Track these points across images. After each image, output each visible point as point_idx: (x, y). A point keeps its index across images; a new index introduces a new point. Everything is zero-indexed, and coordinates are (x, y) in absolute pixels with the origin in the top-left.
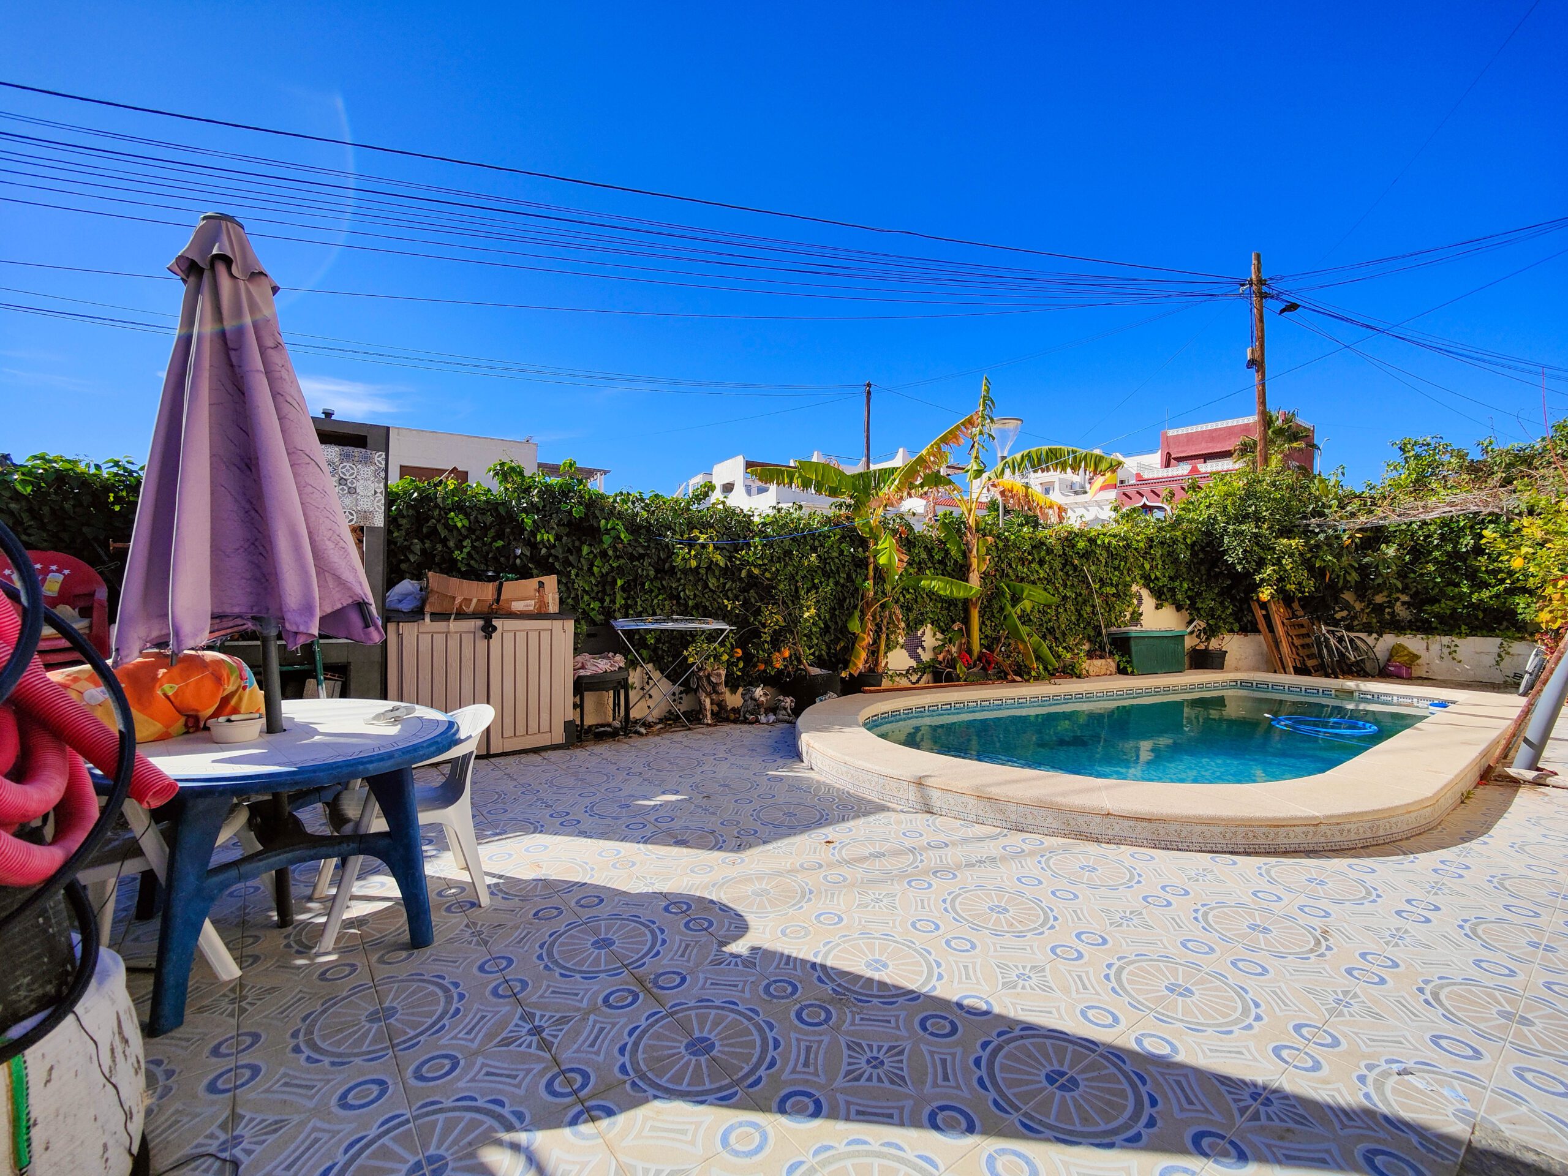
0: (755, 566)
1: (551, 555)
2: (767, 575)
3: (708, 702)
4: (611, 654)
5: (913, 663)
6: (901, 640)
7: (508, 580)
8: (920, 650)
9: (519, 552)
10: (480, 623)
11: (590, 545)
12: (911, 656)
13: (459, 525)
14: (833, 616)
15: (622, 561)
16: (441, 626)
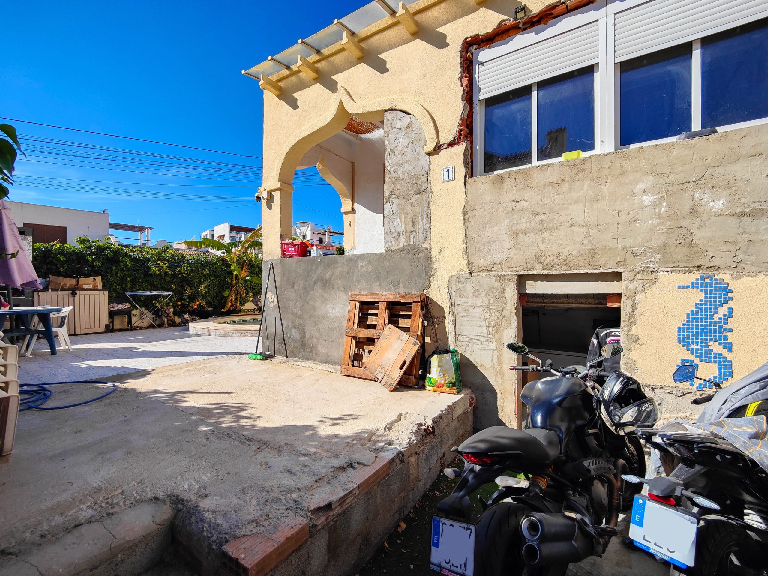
0: (184, 274)
1: (100, 270)
2: (190, 277)
3: (166, 320)
4: (124, 303)
5: (257, 308)
6: (251, 299)
7: (81, 278)
8: (259, 303)
9: (87, 269)
10: (71, 292)
11: (116, 266)
12: (255, 305)
13: (62, 259)
14: (219, 291)
15: (130, 272)
16: (55, 293)
